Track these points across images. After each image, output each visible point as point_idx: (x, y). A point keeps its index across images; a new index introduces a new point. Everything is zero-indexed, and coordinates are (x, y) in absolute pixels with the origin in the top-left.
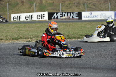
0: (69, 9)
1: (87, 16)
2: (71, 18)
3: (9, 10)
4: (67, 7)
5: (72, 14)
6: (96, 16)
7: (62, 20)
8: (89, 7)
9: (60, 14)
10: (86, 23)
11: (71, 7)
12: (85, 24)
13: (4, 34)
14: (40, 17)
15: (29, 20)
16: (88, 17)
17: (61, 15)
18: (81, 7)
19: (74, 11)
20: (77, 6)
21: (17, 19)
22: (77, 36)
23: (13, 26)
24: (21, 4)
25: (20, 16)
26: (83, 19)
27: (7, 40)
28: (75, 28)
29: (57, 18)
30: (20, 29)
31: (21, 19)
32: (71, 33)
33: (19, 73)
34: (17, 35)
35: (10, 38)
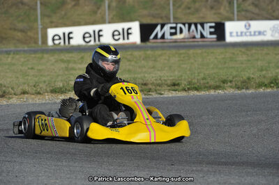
0: (192, 14)
1: (237, 33)
2: (197, 36)
3: (41, 19)
4: (188, 11)
5: (199, 27)
6: (260, 33)
7: (175, 41)
8: (243, 10)
9: (171, 28)
10: (236, 50)
11: (197, 10)
12: (234, 54)
13: (30, 78)
14: (121, 36)
15: (92, 43)
16: (241, 35)
17: (173, 31)
18: (222, 11)
19: (207, 21)
20: (212, 8)
21: (62, 41)
22: (212, 83)
23: (53, 59)
24: (73, 3)
25: (70, 33)
26: (229, 39)
27: (39, 93)
28: (209, 63)
29: (163, 37)
30: (71, 65)
31: (71, 40)
32: (198, 76)
33: (68, 176)
34: (62, 81)
35: (45, 88)
